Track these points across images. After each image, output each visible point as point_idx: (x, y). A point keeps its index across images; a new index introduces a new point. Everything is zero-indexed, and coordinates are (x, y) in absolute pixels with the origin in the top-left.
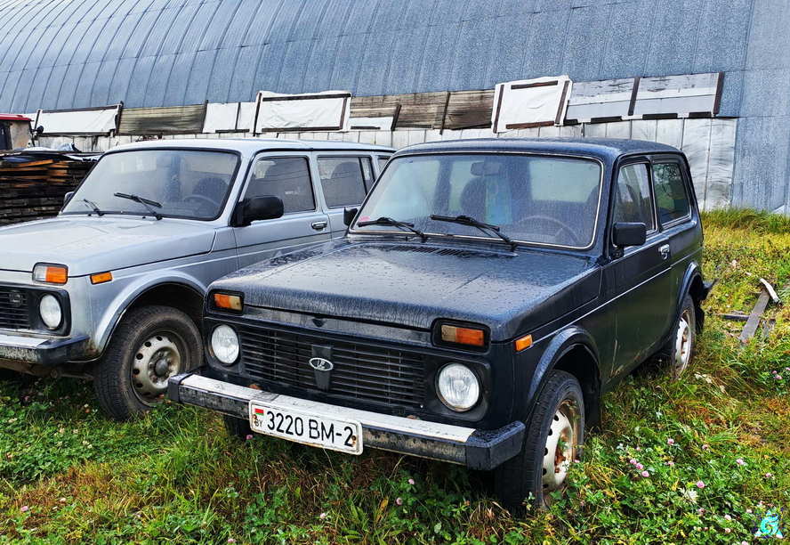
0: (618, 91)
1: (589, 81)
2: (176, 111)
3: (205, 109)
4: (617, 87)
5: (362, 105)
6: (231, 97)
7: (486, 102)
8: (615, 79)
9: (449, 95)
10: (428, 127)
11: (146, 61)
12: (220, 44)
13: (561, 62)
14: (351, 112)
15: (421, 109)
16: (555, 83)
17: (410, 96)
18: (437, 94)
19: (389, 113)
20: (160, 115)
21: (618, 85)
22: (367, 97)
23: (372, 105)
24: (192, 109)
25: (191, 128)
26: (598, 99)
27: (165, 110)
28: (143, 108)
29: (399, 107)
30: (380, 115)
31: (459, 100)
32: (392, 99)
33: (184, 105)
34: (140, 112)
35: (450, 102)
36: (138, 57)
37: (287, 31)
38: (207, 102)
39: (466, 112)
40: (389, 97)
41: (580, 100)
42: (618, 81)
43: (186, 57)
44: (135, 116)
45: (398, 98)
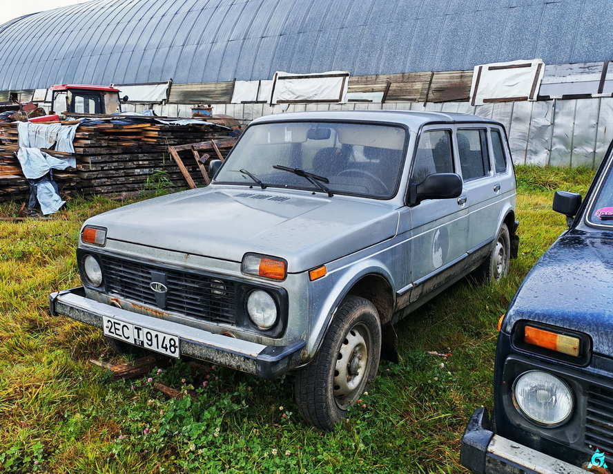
0: (588, 73)
1: (560, 64)
2: (211, 87)
3: (234, 85)
4: (587, 70)
5: (357, 83)
6: (254, 76)
7: (466, 80)
8: (585, 62)
9: (433, 74)
10: (414, 100)
11: (190, 48)
12: (246, 36)
13: (535, 48)
14: (349, 88)
15: (408, 86)
16: (529, 65)
17: (398, 75)
18: (422, 74)
19: (381, 89)
20: (199, 89)
21: (588, 68)
22: (363, 76)
23: (366, 83)
24: (224, 85)
25: (223, 99)
26: (569, 79)
27: (204, 86)
28: (187, 83)
29: (389, 84)
30: (373, 91)
31: (442, 79)
32: (383, 78)
33: (217, 82)
34: (185, 87)
35: (433, 80)
36: (183, 45)
37: (299, 25)
38: (235, 80)
39: (447, 88)
40: (381, 76)
41: (552, 80)
42: (588, 64)
43: (220, 46)
44: (181, 90)
45: (388, 76)
